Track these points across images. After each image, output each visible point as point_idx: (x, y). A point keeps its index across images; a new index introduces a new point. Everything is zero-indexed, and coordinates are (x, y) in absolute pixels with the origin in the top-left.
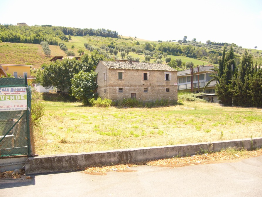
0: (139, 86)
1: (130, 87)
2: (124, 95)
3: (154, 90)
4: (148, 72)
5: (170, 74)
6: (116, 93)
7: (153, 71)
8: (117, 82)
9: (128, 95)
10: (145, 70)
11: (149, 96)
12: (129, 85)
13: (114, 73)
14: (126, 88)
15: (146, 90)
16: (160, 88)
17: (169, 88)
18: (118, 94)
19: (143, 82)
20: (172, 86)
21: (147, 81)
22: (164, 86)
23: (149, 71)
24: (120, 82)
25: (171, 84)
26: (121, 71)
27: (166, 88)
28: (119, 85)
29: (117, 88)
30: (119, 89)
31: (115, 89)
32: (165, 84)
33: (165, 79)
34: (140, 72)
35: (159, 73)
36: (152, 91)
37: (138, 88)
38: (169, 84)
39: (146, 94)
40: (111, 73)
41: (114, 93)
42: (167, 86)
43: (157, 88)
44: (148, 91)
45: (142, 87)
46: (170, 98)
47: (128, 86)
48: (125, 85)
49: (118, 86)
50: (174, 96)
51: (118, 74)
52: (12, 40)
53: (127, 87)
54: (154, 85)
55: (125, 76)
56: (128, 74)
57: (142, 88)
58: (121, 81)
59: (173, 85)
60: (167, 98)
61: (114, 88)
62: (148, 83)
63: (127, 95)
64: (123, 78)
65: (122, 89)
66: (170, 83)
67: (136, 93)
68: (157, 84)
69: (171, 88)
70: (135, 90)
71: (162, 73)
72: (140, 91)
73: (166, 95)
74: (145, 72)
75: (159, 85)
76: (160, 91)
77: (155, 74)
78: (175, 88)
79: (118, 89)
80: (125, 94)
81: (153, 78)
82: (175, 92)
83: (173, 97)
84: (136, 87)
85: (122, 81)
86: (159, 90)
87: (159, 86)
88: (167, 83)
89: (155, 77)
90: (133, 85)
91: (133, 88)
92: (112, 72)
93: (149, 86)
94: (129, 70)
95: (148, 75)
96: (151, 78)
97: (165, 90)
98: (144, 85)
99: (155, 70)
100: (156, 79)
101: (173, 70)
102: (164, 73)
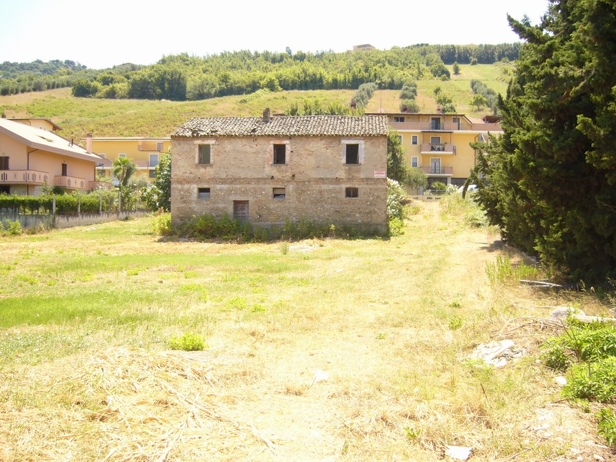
0: (258, 180)
1: (231, 183)
2: (212, 206)
3: (304, 191)
4: (286, 142)
5: (362, 145)
6: (190, 202)
7: (304, 139)
8: (193, 170)
9: (224, 205)
10: (277, 136)
11: (290, 209)
12: (228, 179)
13: (185, 146)
14: (218, 187)
15: (278, 194)
16: (324, 187)
17: (357, 186)
18: (197, 202)
19: (270, 170)
20: (368, 179)
21: (283, 167)
22: (338, 181)
23: (290, 137)
24: (202, 170)
25: (362, 176)
26: (206, 142)
27: (344, 186)
28: (200, 180)
29: (194, 188)
30: (201, 190)
31: (188, 191)
32: (342, 174)
33: (344, 160)
34: (261, 141)
35: (323, 142)
36: (300, 194)
37: (255, 186)
38: (356, 175)
39: (279, 204)
40: (179, 147)
41: (185, 202)
42: (349, 180)
43: (315, 187)
44: (287, 197)
45: (266, 183)
46: (357, 215)
47: (224, 181)
48: (214, 180)
49: (197, 183)
50: (375, 212)
51: (197, 150)
53: (223, 186)
54: (306, 179)
55: (218, 155)
56: (227, 149)
57: (269, 188)
58: (205, 168)
59: (369, 176)
60: (348, 216)
61: (186, 186)
62: (286, 172)
63: (221, 206)
64: (212, 161)
65: (207, 190)
66: (360, 171)
67: (248, 201)
68: (314, 174)
69: (362, 188)
70: (244, 192)
71: (334, 143)
72: (258, 198)
73: (345, 206)
74: (278, 142)
75: (322, 177)
76: (326, 195)
77: (311, 145)
78: (379, 186)
79: (196, 191)
80: (215, 203)
81: (302, 158)
82: (378, 197)
83: (368, 213)
84: (249, 183)
85: (209, 169)
86: (321, 192)
87: (322, 180)
88: (349, 172)
89: (309, 155)
90: (240, 179)
91: (238, 186)
92: (180, 144)
93: (288, 181)
94: (230, 137)
95: (288, 148)
96: (295, 159)
97: (344, 194)
98: (272, 178)
99: (307, 136)
100: (312, 161)
101: (371, 132)
102: (340, 142)
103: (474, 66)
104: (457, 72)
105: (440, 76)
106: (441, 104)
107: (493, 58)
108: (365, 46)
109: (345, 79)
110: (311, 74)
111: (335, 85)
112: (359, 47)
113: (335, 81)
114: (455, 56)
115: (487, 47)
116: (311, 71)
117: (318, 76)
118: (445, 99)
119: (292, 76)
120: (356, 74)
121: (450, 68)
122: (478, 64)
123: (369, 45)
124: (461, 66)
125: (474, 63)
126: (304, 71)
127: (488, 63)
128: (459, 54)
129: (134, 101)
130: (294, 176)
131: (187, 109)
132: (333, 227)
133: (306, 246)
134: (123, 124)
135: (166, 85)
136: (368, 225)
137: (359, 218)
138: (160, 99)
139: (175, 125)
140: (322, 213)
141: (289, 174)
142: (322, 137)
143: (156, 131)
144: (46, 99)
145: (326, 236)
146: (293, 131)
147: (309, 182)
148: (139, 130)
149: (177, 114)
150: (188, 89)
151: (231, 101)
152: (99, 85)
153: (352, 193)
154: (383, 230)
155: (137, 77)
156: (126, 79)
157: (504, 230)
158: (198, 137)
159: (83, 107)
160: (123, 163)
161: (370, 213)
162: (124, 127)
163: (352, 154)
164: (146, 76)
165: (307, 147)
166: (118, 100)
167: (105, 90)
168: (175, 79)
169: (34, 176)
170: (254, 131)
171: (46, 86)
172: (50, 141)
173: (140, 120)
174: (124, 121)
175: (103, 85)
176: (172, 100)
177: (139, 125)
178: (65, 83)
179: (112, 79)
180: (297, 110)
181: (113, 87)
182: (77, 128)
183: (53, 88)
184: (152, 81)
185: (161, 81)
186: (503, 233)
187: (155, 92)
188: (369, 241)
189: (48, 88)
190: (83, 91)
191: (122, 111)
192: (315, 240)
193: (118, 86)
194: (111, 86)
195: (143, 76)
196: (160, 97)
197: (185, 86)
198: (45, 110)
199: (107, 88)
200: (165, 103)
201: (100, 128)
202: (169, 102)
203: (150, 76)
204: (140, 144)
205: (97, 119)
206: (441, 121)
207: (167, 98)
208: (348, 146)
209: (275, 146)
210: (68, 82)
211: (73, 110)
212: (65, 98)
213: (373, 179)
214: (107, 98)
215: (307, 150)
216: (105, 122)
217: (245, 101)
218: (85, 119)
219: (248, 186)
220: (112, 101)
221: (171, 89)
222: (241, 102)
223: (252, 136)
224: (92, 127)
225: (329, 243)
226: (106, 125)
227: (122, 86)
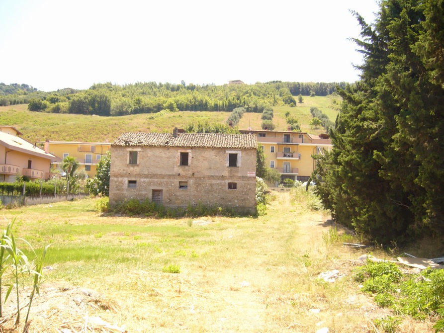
0: (170, 176)
1: (151, 178)
2: (137, 193)
3: (200, 184)
4: (189, 151)
5: (240, 154)
6: (123, 190)
7: (201, 149)
8: (125, 168)
9: (146, 193)
10: (183, 147)
11: (191, 195)
12: (149, 175)
13: (120, 152)
14: (142, 180)
15: (182, 186)
16: (214, 182)
17: (236, 182)
18: (127, 190)
19: (178, 169)
20: (243, 177)
21: (187, 168)
22: (223, 178)
23: (192, 148)
24: (132, 168)
25: (239, 175)
26: (135, 150)
27: (227, 182)
28: (130, 175)
29: (126, 180)
30: (130, 182)
31: (121, 182)
32: (226, 173)
33: (227, 164)
34: (172, 150)
35: (214, 151)
36: (198, 186)
37: (167, 180)
38: (236, 174)
39: (183, 193)
40: (116, 153)
41: (119, 190)
42: (231, 177)
43: (208, 182)
44: (188, 188)
45: (174, 178)
46: (236, 201)
47: (146, 176)
48: (140, 175)
49: (128, 177)
50: (248, 199)
51: (128, 154)
53: (145, 179)
54: (201, 176)
55: (143, 159)
56: (149, 155)
57: (176, 182)
58: (133, 167)
59: (244, 175)
60: (230, 201)
61: (120, 179)
62: (189, 171)
63: (144, 193)
64: (138, 162)
65: (135, 182)
66: (238, 172)
67: (162, 190)
68: (207, 173)
69: (239, 183)
70: (160, 184)
71: (221, 153)
72: (169, 188)
73: (228, 195)
74: (183, 151)
75: (213, 175)
76: (215, 187)
77: (206, 153)
78: (251, 182)
79: (127, 182)
80: (139, 191)
82: (250, 189)
83: (243, 200)
84: (163, 178)
85: (136, 168)
86: (212, 185)
87: (213, 177)
88: (230, 172)
89: (204, 160)
90: (157, 175)
91: (156, 180)
92: (117, 150)
93: (190, 177)
94: (151, 146)
95: (190, 155)
96: (195, 162)
97: (227, 186)
98: (179, 175)
99: (203, 147)
100: (206, 164)
101: (246, 146)
102: (225, 151)
103: (313, 97)
104: (301, 101)
105: (289, 104)
106: (290, 123)
107: (326, 92)
108: (237, 81)
109: (223, 104)
110: (199, 100)
111: (216, 108)
112: (233, 81)
113: (216, 105)
114: (300, 90)
115: (322, 85)
116: (199, 98)
117: (204, 102)
118: (293, 120)
119: (186, 101)
120: (231, 101)
121: (296, 98)
122: (316, 96)
123: (240, 81)
124: (304, 97)
125: (313, 95)
126: (195, 98)
127: (323, 96)
128: (303, 89)
129: (73, 116)
130: (193, 174)
131: (111, 122)
132: (220, 209)
133: (202, 222)
134: (65, 131)
135: (96, 105)
136: (243, 207)
137: (237, 203)
138: (92, 115)
139: (103, 134)
140: (212, 199)
141: (190, 173)
142: (213, 148)
143: (89, 138)
144: (8, 112)
145: (215, 215)
146: (193, 144)
147: (204, 178)
148: (77, 136)
149: (104, 126)
150: (112, 108)
151: (142, 118)
152: (48, 103)
153: (232, 186)
154: (253, 211)
155: (76, 99)
156: (67, 100)
157: (334, 213)
158: (129, 146)
159: (36, 119)
160: (70, 161)
161: (244, 199)
162: (66, 134)
163: (233, 160)
164: (82, 98)
165: (203, 155)
166: (61, 114)
167: (52, 107)
168: (103, 101)
169: (10, 168)
170: (167, 143)
171: (9, 102)
172: (21, 144)
173: (78, 129)
174: (66, 129)
175: (51, 103)
176: (100, 115)
177: (77, 132)
178: (23, 101)
179: (57, 99)
180: (193, 128)
181: (58, 105)
182: (32, 134)
183: (14, 104)
184: (86, 102)
185: (93, 102)
186: (333, 215)
187: (88, 109)
188: (244, 219)
189: (11, 104)
190: (36, 107)
191: (65, 122)
192: (209, 217)
193: (61, 104)
194: (57, 104)
195: (80, 98)
196: (91, 113)
197: (110, 106)
198: (8, 120)
199: (54, 106)
200: (96, 118)
201: (49, 134)
202: (98, 116)
203: (85, 98)
204: (79, 147)
205: (46, 127)
206: (291, 137)
207: (97, 114)
208: (231, 155)
209: (181, 153)
210: (25, 100)
211: (29, 120)
212: (23, 111)
213: (247, 177)
214: (53, 112)
215: (203, 157)
216: (52, 130)
217: (152, 118)
218: (38, 127)
219: (162, 180)
220: (57, 115)
221: (100, 108)
222: (150, 118)
223: (166, 147)
224: (42, 133)
225: (218, 220)
226: (53, 132)
227: (65, 105)
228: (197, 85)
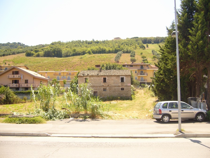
0: (100, 86)
3: (111, 89)
5: (125, 77)
10: (104, 76)
11: (108, 93)
12: (92, 86)
13: (81, 78)
15: (105, 90)
16: (116, 88)
17: (124, 88)
19: (103, 84)
20: (126, 86)
21: (106, 83)
22: (119, 86)
23: (107, 76)
25: (125, 85)
26: (87, 77)
27: (121, 88)
32: (120, 85)
33: (120, 81)
34: (100, 77)
37: (99, 88)
38: (123, 85)
39: (105, 92)
43: (114, 88)
44: (107, 90)
45: (101, 87)
46: (124, 94)
51: (84, 79)
52: (100, 52)
54: (111, 86)
55: (90, 80)
56: (92, 79)
57: (102, 88)
60: (122, 95)
66: (124, 84)
67: (97, 92)
68: (113, 85)
69: (125, 88)
70: (96, 89)
71: (118, 77)
72: (100, 91)
73: (121, 92)
74: (104, 77)
78: (129, 87)
81: (110, 81)
82: (129, 90)
84: (97, 87)
86: (115, 89)
87: (115, 86)
88: (122, 84)
89: (112, 80)
90: (95, 86)
91: (95, 88)
93: (107, 87)
94: (92, 76)
95: (107, 78)
96: (109, 81)
97: (121, 89)
98: (103, 86)
99: (111, 76)
100: (113, 81)
101: (127, 74)
102: (119, 77)
104: (147, 46)
105: (142, 48)
106: (143, 58)
107: (159, 42)
108: (118, 38)
109: (113, 50)
110: (102, 49)
111: (109, 52)
112: (116, 38)
113: (109, 51)
116: (102, 47)
117: (104, 49)
119: (96, 49)
120: (116, 48)
121: (145, 45)
122: (154, 44)
123: (119, 38)
124: (149, 45)
125: (153, 44)
126: (100, 48)
128: (148, 41)
129: (46, 58)
130: (108, 85)
131: (64, 60)
132: (119, 97)
133: (114, 102)
134: (44, 66)
135: (56, 53)
136: (127, 97)
137: (124, 95)
138: (54, 57)
139: (61, 66)
140: (116, 94)
141: (107, 85)
142: (115, 76)
143: (55, 68)
144: (17, 57)
145: (117, 100)
146: (108, 74)
147: (112, 87)
148: (50, 68)
149: (61, 62)
150: (63, 54)
151: (77, 58)
152: (34, 53)
153: (122, 89)
154: (130, 98)
156: (42, 51)
159: (30, 60)
161: (127, 94)
162: (45, 67)
163: (122, 80)
164: (49, 50)
165: (111, 78)
166: (40, 58)
167: (36, 54)
168: (59, 50)
169: (35, 85)
170: (98, 74)
172: (37, 75)
173: (50, 64)
174: (45, 65)
175: (35, 52)
176: (58, 57)
177: (49, 66)
178: (22, 52)
179: (38, 51)
181: (39, 53)
182: (30, 67)
183: (18, 53)
184: (51, 51)
185: (54, 51)
186: (158, 98)
187: (52, 55)
188: (127, 101)
189: (17, 54)
190: (29, 55)
191: (43, 61)
193: (40, 53)
194: (38, 53)
195: (48, 50)
196: (54, 56)
197: (62, 53)
198: (18, 61)
199: (37, 54)
200: (56, 58)
201: (37, 67)
202: (57, 58)
203: (51, 50)
205: (35, 64)
206: (143, 66)
208: (121, 78)
209: (103, 78)
210: (23, 51)
211: (27, 61)
212: (23, 57)
213: (127, 86)
214: (37, 57)
215: (111, 79)
216: (39, 65)
218: (32, 64)
219: (97, 88)
220: (39, 58)
221: (57, 54)
222: (81, 58)
223: (98, 76)
224: (34, 67)
225: (119, 102)
226: (39, 66)
227: (42, 53)
228: (100, 41)
